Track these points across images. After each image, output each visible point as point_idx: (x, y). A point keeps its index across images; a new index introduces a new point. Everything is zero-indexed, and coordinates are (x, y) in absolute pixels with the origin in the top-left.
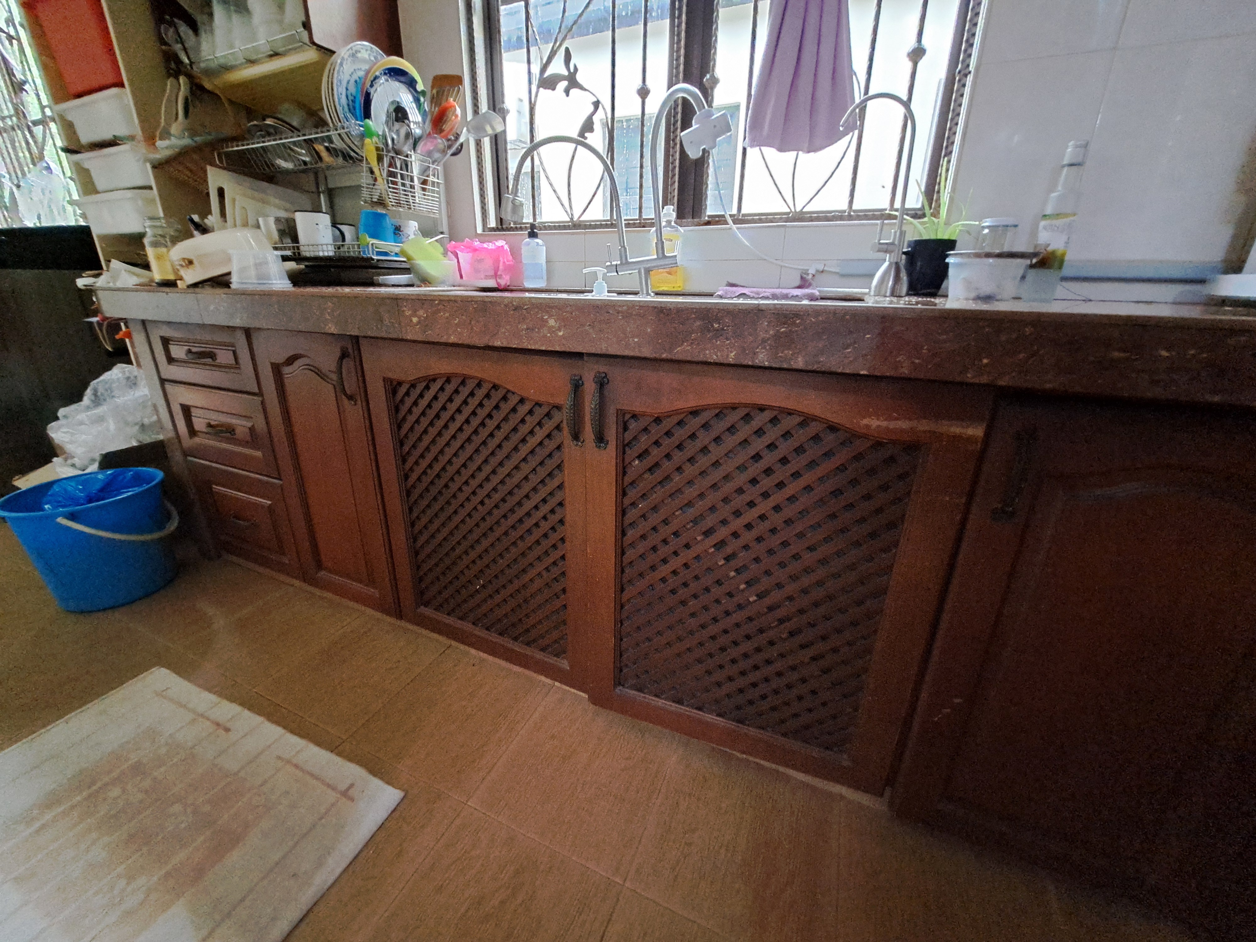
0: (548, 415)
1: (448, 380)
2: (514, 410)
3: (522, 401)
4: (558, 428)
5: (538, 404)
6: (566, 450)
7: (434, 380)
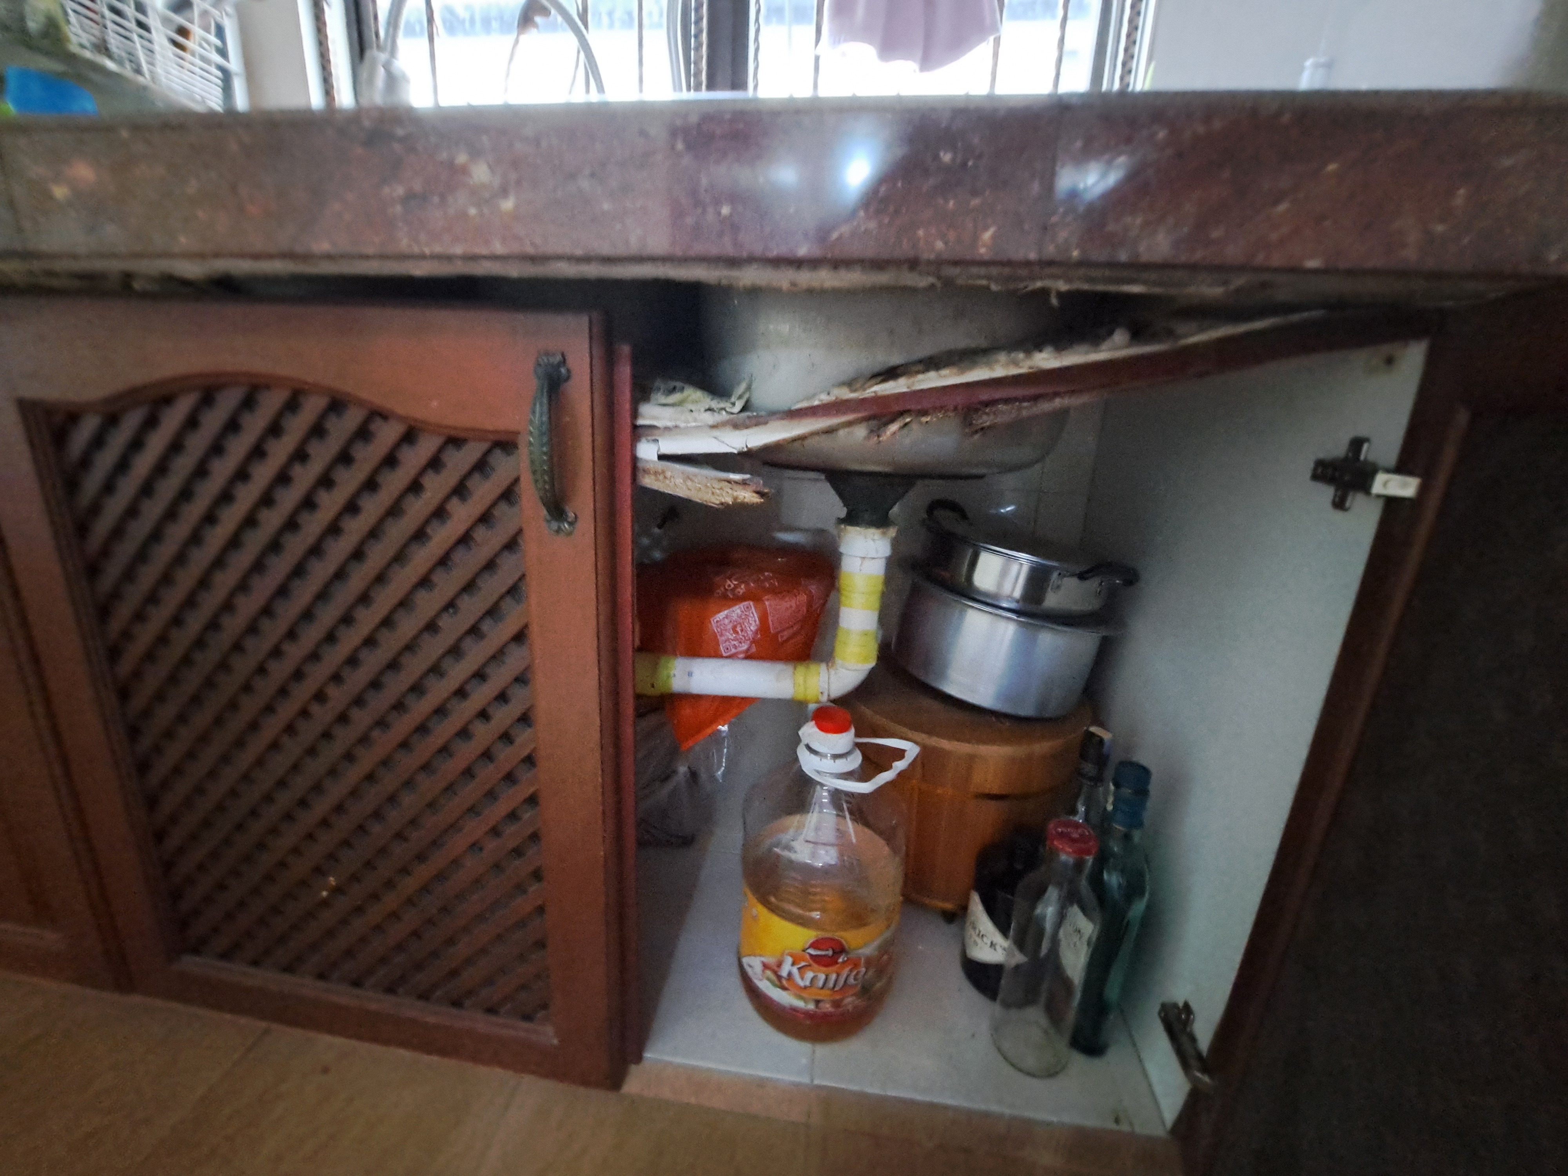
0: (481, 466)
1: (208, 399)
2: (390, 461)
3: (410, 436)
4: (508, 495)
5: (455, 441)
6: (530, 546)
7: (167, 400)
